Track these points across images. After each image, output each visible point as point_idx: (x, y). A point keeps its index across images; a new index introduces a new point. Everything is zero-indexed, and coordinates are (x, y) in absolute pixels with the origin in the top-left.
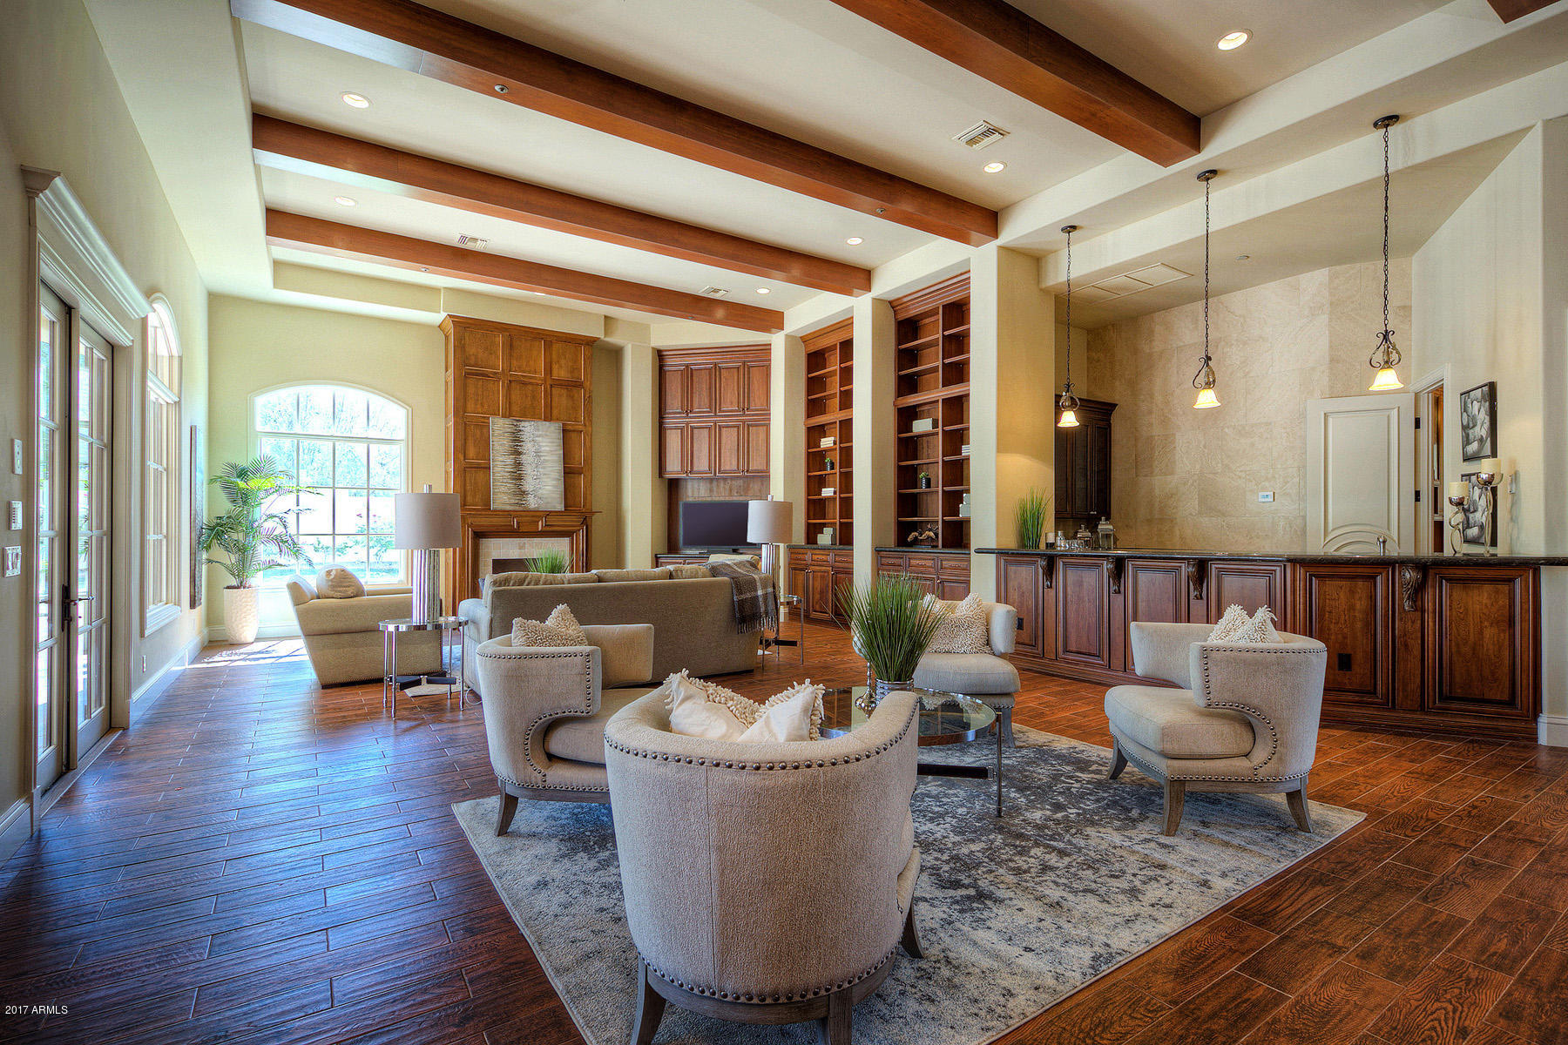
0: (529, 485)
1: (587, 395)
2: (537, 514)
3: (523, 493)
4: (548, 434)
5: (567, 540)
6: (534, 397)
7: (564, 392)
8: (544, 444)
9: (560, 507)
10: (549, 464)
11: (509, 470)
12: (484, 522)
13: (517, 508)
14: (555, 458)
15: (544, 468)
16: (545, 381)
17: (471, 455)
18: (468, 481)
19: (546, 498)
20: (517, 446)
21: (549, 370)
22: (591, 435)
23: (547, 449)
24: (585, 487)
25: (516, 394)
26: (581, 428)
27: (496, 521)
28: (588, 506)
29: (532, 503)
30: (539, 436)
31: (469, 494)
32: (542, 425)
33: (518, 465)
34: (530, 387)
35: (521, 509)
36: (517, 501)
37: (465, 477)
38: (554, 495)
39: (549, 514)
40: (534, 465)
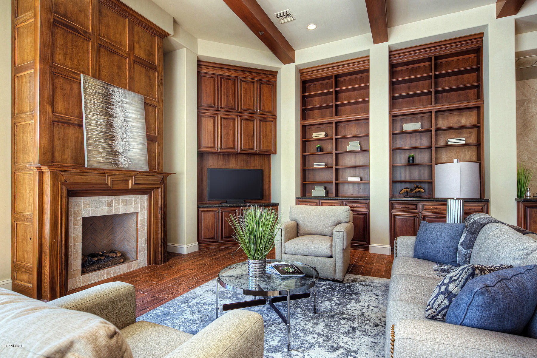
0: (120, 146)
1: (160, 79)
2: (128, 174)
3: (116, 154)
4: (133, 102)
5: (145, 197)
6: (119, 68)
7: (143, 70)
8: (131, 111)
9: (145, 168)
10: (134, 130)
11: (101, 129)
12: (78, 179)
13: (111, 167)
14: (140, 125)
15: (131, 132)
16: (130, 56)
17: (60, 109)
18: (56, 137)
19: (134, 159)
20: (108, 108)
21: (132, 48)
22: (163, 110)
23: (133, 116)
24: (159, 153)
25: (105, 60)
26: (156, 103)
27: (92, 179)
28: (161, 167)
29: (123, 163)
30: (127, 103)
31: (57, 149)
32: (128, 94)
33: (110, 126)
34: (117, 57)
35: (114, 168)
36: (110, 161)
37: (53, 132)
38: (140, 157)
39: (137, 173)
40: (123, 129)
